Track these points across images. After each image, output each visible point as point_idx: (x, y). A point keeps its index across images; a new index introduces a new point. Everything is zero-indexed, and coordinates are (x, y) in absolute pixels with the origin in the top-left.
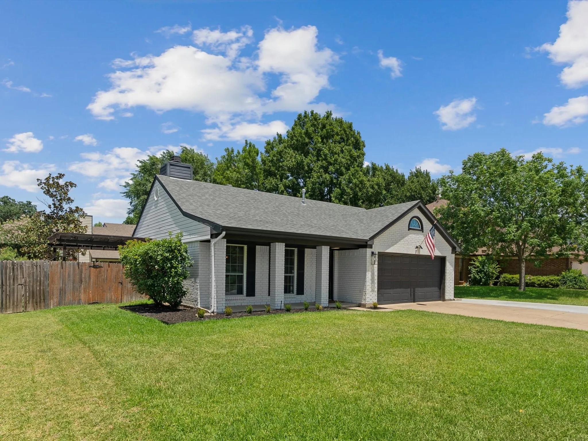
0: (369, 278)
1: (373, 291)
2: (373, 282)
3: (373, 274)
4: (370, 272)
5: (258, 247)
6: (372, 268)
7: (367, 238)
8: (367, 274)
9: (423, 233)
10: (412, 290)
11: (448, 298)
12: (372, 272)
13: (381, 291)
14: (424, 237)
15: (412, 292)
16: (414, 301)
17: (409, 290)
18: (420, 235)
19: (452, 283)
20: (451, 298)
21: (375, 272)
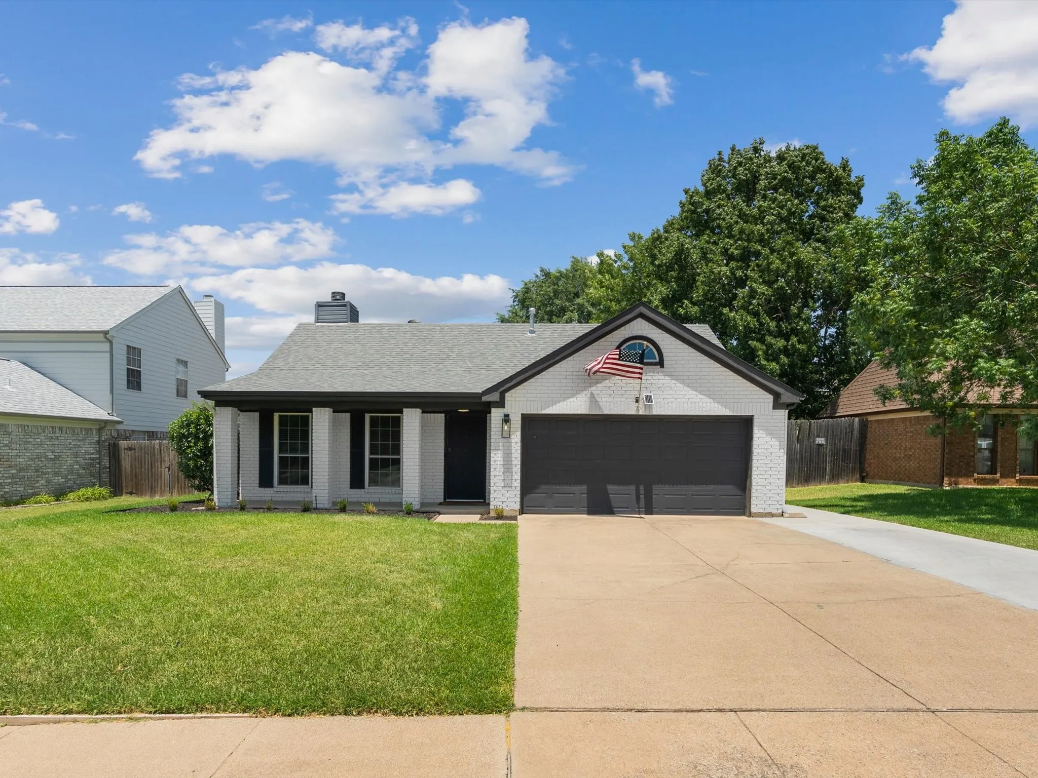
0: (499, 463)
1: (508, 486)
3: (508, 456)
4: (500, 452)
6: (507, 444)
8: (492, 455)
9: (662, 369)
10: (642, 488)
11: (762, 511)
12: (507, 452)
13: (544, 488)
14: (667, 378)
15: (642, 492)
16: (649, 511)
17: (633, 487)
18: (652, 374)
19: (776, 477)
20: (774, 512)
21: (513, 451)
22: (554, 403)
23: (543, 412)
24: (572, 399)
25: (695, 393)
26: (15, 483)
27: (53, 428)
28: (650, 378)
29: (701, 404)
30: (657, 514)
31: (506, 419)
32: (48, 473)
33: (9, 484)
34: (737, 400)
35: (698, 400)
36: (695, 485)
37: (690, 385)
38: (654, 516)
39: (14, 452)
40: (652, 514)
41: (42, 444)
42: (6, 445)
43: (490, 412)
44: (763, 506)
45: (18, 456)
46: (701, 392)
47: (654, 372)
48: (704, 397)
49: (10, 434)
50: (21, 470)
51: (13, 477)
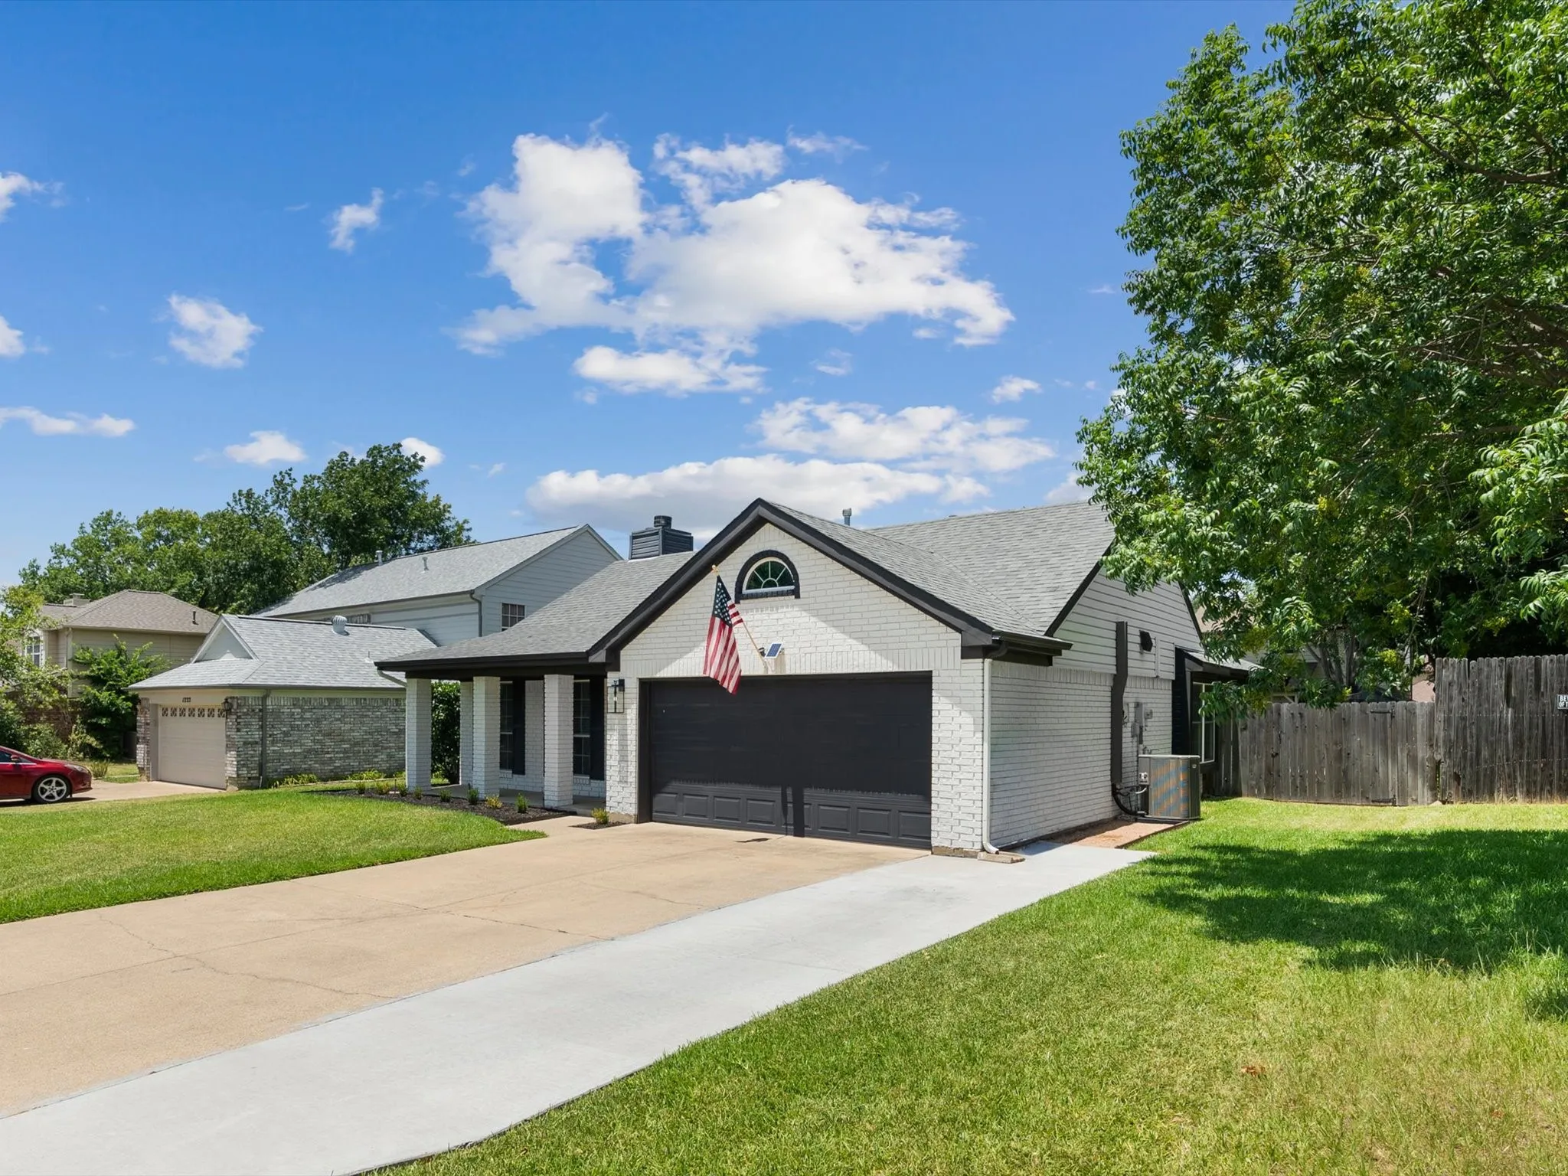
0: (614, 747)
1: (623, 781)
2: (623, 758)
3: (623, 738)
4: (616, 733)
5: (528, 683)
6: (622, 722)
7: (584, 648)
8: (608, 737)
9: (798, 600)
10: (789, 792)
11: (946, 844)
12: (622, 732)
13: (675, 785)
14: (804, 614)
15: (790, 799)
16: (799, 832)
17: (778, 791)
18: (785, 610)
19: (968, 783)
20: (968, 847)
21: (629, 732)
22: (670, 661)
23: (658, 676)
24: (689, 655)
25: (842, 636)
26: (348, 758)
27: (397, 700)
28: (782, 616)
29: (850, 655)
30: (809, 836)
31: (621, 685)
32: (390, 748)
33: (340, 759)
34: (904, 646)
35: (848, 648)
36: (863, 791)
37: (835, 624)
38: (806, 840)
39: (348, 727)
40: (802, 835)
41: (382, 717)
42: (339, 719)
43: (606, 677)
44: (949, 836)
45: (352, 730)
46: (851, 634)
47: (787, 607)
48: (854, 642)
49: (342, 708)
50: (356, 744)
51: (345, 751)
